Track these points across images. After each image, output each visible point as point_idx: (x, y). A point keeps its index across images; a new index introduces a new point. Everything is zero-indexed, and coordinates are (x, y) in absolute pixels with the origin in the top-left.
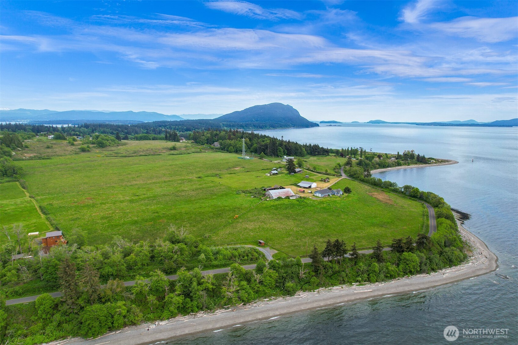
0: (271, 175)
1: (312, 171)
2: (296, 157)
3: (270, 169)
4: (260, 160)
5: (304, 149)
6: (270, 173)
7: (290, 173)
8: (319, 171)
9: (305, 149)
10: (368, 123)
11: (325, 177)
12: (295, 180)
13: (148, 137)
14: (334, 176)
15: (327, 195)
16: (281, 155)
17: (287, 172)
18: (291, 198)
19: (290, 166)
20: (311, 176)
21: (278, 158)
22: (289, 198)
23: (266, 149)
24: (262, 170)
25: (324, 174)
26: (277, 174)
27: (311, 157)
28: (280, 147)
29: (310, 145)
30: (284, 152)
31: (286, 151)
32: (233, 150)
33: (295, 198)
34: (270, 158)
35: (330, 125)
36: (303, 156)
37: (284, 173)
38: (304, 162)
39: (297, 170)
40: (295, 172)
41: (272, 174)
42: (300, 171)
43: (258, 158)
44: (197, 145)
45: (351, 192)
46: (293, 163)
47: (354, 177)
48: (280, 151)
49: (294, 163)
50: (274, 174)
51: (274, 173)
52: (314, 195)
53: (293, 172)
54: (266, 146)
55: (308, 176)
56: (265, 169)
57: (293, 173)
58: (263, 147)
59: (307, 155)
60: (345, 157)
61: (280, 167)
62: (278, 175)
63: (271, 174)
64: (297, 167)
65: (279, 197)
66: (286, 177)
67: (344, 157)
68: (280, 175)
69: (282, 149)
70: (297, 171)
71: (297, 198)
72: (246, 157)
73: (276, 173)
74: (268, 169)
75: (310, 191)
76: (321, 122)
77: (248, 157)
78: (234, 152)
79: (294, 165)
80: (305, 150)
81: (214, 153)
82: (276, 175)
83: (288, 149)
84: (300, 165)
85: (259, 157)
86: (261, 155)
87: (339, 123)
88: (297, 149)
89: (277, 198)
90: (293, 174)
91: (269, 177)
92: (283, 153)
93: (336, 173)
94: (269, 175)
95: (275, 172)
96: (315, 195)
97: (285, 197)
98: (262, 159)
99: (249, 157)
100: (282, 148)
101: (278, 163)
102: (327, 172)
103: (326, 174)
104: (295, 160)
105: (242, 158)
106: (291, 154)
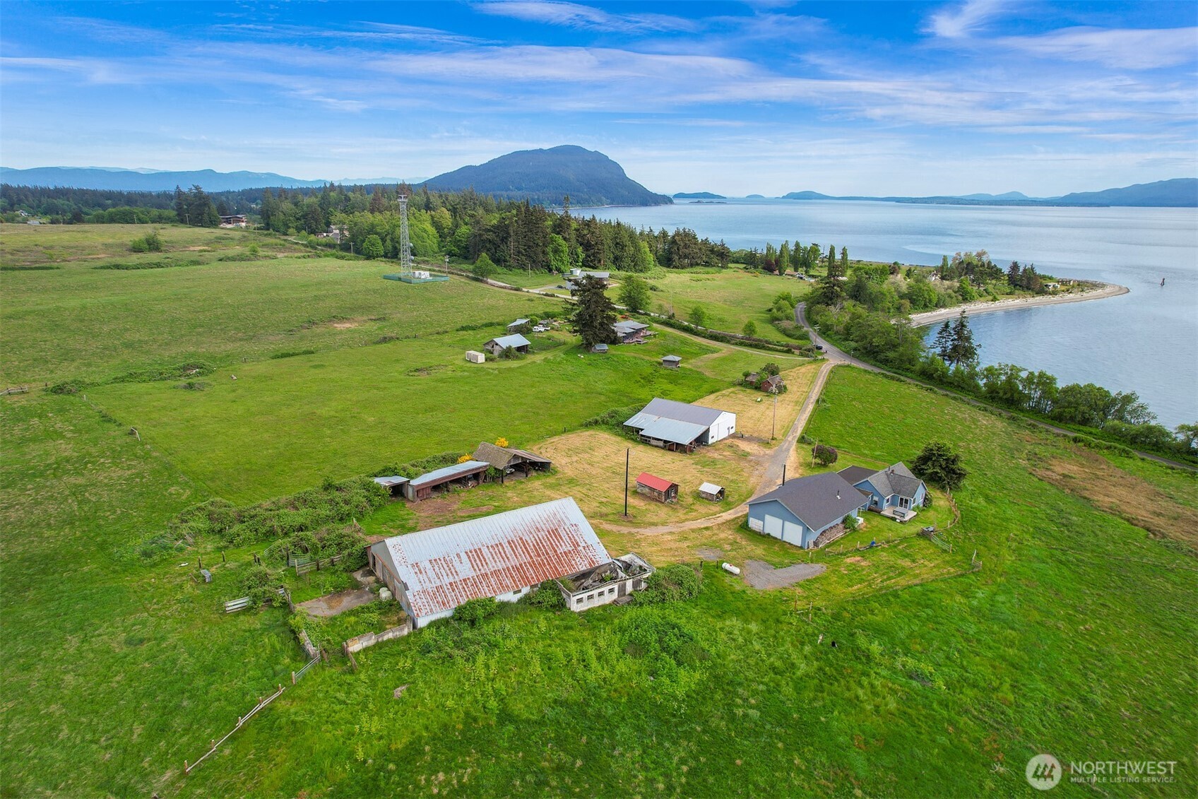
0: (492, 360)
1: (686, 330)
2: (616, 273)
3: (499, 324)
4: (474, 283)
5: (644, 246)
6: (489, 348)
7: (587, 347)
8: (717, 329)
9: (650, 247)
10: (784, 197)
11: (757, 360)
12: (613, 387)
13: (132, 213)
14: (789, 351)
15: (839, 520)
16: (563, 267)
17: (575, 339)
18: (578, 603)
19: (590, 311)
20: (687, 356)
21: (549, 278)
22: (561, 606)
23: (502, 240)
24: (463, 329)
25: (741, 344)
26: (527, 352)
27: (668, 272)
28: (558, 233)
29: (664, 234)
30: (573, 253)
31: (580, 250)
32: (381, 250)
33: (615, 596)
34: (515, 278)
35: (699, 202)
36: (641, 271)
37: (560, 344)
38: (649, 293)
39: (623, 326)
40: (613, 340)
41: (497, 350)
42: (637, 331)
43: (468, 277)
44: (266, 235)
45: (961, 476)
46: (602, 297)
47: (886, 362)
48: (556, 251)
49: (606, 294)
50: (507, 354)
51: (509, 348)
52: (744, 527)
53: (604, 342)
54: (502, 231)
55: (677, 359)
56: (480, 322)
57: (605, 347)
58: (491, 236)
59: (655, 266)
60: (781, 274)
61: (548, 316)
62: (530, 358)
63: (496, 354)
64: (621, 312)
65: (471, 605)
66: (569, 369)
67: (777, 272)
68: (538, 358)
69: (564, 242)
70: (620, 335)
71: (629, 588)
72: (417, 272)
73: (520, 349)
74: (491, 325)
75: (713, 489)
76: (677, 196)
77: (425, 275)
78: (386, 256)
79: (608, 305)
80: (647, 250)
81: (310, 259)
82: (517, 358)
83: (587, 246)
84: (634, 305)
85: (471, 275)
86: (478, 263)
87: (719, 197)
88: (619, 245)
89: (446, 613)
90: (604, 352)
91: (479, 370)
92: (566, 258)
93: (789, 336)
94: (481, 358)
95: (517, 340)
96: (754, 524)
97: (526, 590)
98: (481, 281)
99: (427, 273)
100: (565, 239)
101: (547, 295)
102: (755, 336)
103: (751, 346)
104: (614, 284)
105: (400, 279)
106: (600, 261)
